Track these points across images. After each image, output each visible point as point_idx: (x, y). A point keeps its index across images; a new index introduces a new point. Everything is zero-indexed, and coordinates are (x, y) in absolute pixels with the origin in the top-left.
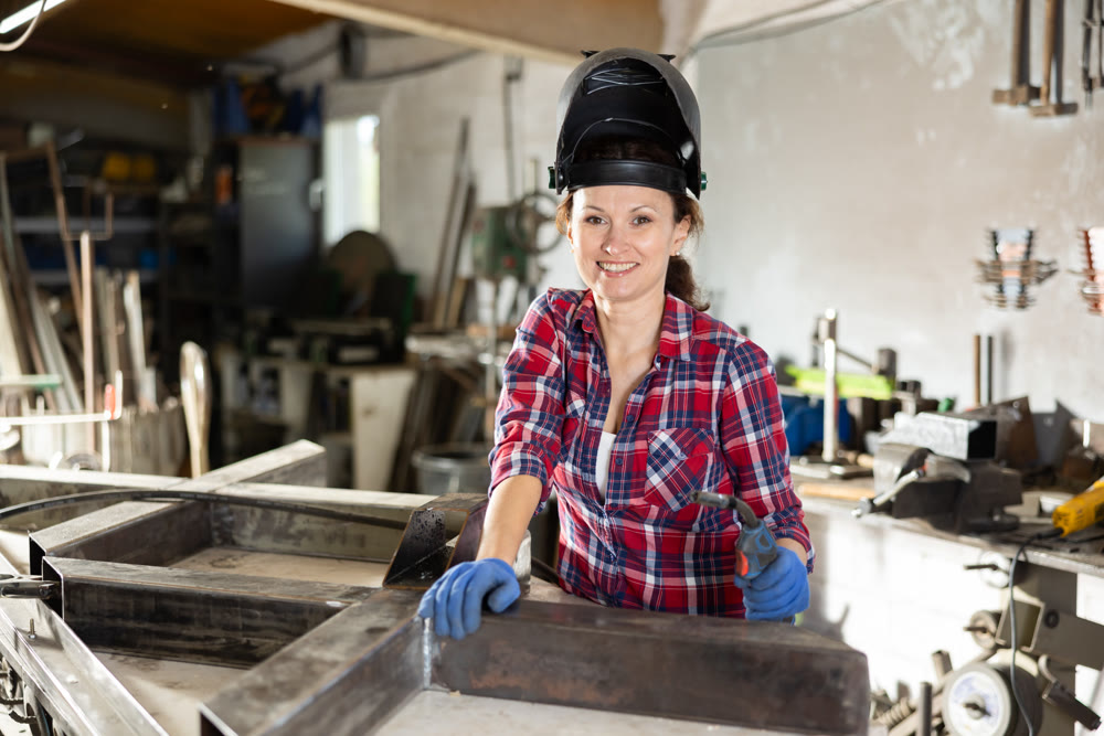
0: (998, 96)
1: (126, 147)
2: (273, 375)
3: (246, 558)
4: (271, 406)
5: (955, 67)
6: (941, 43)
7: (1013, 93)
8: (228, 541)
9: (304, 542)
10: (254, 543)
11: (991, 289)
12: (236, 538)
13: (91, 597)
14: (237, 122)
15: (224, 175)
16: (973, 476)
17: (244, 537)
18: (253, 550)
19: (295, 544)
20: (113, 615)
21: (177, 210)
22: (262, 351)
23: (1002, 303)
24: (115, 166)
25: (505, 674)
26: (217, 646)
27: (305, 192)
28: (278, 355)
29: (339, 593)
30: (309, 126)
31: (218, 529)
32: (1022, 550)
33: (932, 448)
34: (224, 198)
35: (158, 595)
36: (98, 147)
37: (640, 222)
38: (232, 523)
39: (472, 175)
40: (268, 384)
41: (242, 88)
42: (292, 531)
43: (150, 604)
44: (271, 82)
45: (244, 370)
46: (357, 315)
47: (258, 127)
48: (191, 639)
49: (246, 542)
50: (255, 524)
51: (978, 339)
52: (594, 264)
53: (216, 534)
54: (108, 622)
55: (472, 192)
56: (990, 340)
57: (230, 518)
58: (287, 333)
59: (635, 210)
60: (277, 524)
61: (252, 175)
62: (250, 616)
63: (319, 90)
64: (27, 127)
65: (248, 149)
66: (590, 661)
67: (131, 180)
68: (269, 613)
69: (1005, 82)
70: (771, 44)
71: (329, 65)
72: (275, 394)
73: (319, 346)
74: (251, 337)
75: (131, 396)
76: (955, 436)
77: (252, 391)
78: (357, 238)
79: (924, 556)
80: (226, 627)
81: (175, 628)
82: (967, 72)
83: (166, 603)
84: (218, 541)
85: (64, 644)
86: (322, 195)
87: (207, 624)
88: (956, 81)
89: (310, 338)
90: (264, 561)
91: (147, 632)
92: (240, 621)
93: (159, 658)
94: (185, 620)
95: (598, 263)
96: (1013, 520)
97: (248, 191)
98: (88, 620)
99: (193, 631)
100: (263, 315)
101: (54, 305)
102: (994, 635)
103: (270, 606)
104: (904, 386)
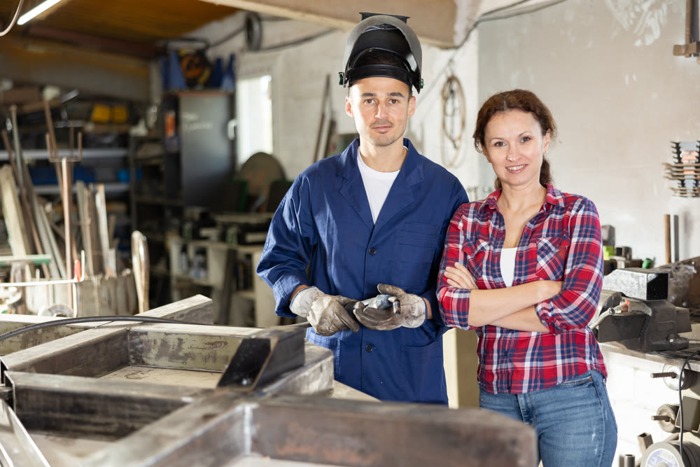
0: (677, 50)
1: (108, 100)
2: (202, 252)
3: (150, 372)
4: (202, 274)
5: (649, 30)
6: (639, 15)
7: (687, 47)
8: (140, 362)
9: (189, 360)
10: (156, 362)
11: (676, 184)
12: (145, 359)
13: (32, 397)
14: (178, 80)
15: (170, 117)
16: (654, 312)
17: (149, 358)
18: (156, 367)
19: (183, 363)
20: (46, 409)
21: (141, 141)
22: (196, 236)
23: (683, 193)
24: (100, 113)
25: (298, 445)
26: (113, 429)
27: (225, 128)
28: (206, 238)
29: (191, 393)
30: (226, 82)
31: (132, 353)
32: (686, 363)
33: (624, 293)
34: (171, 133)
35: (75, 395)
36: (89, 99)
37: (524, 141)
38: (142, 349)
39: (333, 112)
40: (200, 258)
41: (180, 58)
42: (181, 354)
43: (69, 402)
44: (201, 54)
45: (184, 250)
46: (259, 210)
47: (191, 84)
48: (96, 424)
49: (150, 362)
50: (157, 350)
51: (668, 217)
52: (505, 169)
53: (132, 356)
54: (43, 414)
55: (333, 124)
56: (676, 218)
57: (141, 346)
58: (212, 224)
59: (521, 135)
60: (171, 350)
61: (187, 116)
62: (133, 409)
63: (232, 58)
64: (42, 88)
65: (186, 100)
66: (353, 435)
67: (111, 122)
68: (145, 407)
69: (682, 41)
70: (527, 17)
71: (239, 41)
72: (204, 266)
73: (232, 232)
74: (188, 227)
75: (100, 268)
76: (638, 284)
77: (190, 264)
78: (259, 157)
79: (636, 369)
80: (120, 416)
81: (86, 417)
82: (657, 34)
83: (81, 401)
84: (133, 361)
85: (15, 428)
86: (235, 129)
87: (106, 414)
88: (649, 40)
89: (226, 226)
90: (161, 374)
91: (68, 421)
92: (127, 412)
93: (76, 437)
94: (92, 412)
95: (506, 168)
96: (684, 341)
97: (185, 128)
98: (31, 413)
99: (97, 419)
100: (195, 212)
101: (49, 207)
102: (673, 422)
103: (146, 402)
104: (619, 251)
